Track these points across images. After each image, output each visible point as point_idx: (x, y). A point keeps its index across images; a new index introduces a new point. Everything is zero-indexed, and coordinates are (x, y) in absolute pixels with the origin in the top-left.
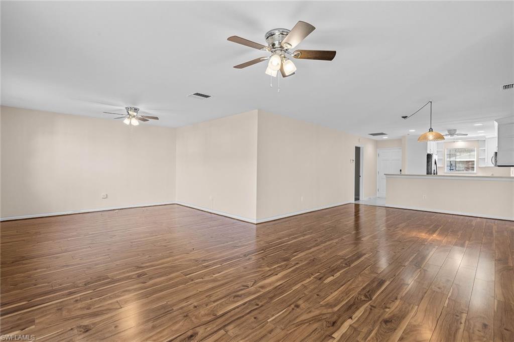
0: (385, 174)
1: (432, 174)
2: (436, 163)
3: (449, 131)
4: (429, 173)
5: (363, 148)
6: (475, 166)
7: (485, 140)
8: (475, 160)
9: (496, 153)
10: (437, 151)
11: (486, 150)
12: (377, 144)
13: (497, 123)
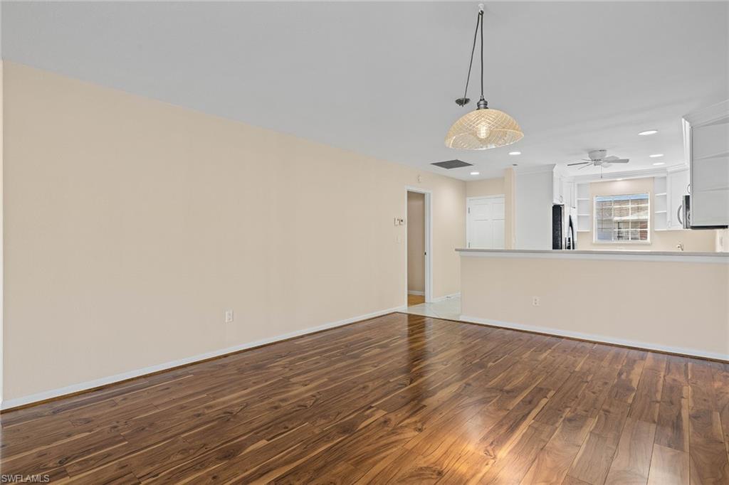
0: (456, 250)
1: (564, 249)
2: (571, 224)
3: (591, 152)
4: (556, 245)
5: (430, 194)
6: (648, 229)
7: (665, 178)
8: (648, 217)
9: (687, 198)
10: (578, 201)
11: (668, 197)
12: (466, 188)
13: (687, 123)
